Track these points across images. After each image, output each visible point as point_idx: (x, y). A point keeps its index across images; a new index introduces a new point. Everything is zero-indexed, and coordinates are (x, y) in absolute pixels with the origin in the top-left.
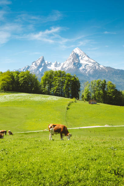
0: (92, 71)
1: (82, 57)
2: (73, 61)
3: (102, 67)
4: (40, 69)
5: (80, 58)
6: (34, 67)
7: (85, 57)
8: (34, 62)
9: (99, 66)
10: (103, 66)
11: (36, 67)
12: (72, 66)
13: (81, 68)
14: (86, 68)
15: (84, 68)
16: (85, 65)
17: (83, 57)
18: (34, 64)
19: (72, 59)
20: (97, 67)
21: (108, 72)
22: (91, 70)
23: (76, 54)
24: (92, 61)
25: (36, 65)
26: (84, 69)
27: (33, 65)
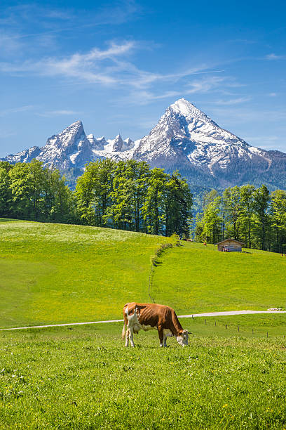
0: (225, 162)
1: (196, 124)
2: (170, 134)
3: (256, 150)
4: (73, 158)
5: (190, 127)
6: (53, 151)
7: (204, 124)
8: (53, 138)
9: (247, 150)
10: (259, 149)
11: (59, 151)
12: (165, 149)
13: (193, 155)
14: (208, 155)
15: (201, 153)
16: (206, 147)
17: (199, 124)
18: (53, 141)
19: (167, 129)
20: (240, 152)
21: (274, 164)
22: (221, 159)
23: (177, 116)
24: (227, 135)
25: (59, 145)
26: (201, 158)
27: (52, 146)
